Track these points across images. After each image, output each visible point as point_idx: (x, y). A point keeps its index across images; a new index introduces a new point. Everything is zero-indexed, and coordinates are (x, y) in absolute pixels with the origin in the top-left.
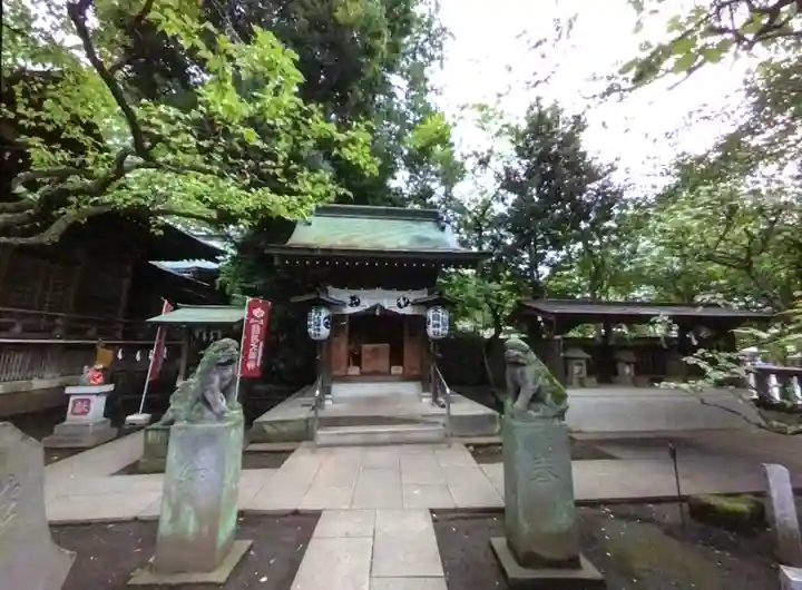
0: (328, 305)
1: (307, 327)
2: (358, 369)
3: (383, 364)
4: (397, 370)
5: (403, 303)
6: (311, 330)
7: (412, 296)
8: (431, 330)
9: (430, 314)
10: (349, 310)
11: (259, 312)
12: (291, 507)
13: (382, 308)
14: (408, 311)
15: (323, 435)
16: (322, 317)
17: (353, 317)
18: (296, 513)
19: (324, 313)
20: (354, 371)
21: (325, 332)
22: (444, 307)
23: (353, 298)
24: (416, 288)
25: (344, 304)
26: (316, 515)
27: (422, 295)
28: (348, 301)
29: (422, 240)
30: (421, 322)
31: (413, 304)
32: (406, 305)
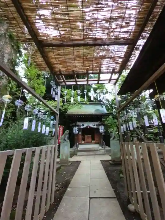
0: (78, 126)
1: (73, 131)
2: (84, 142)
3: (90, 140)
4: (93, 142)
5: (94, 125)
6: (74, 132)
7: (96, 123)
8: (100, 131)
9: (100, 127)
10: (82, 127)
11: (61, 129)
12: (77, 160)
13: (89, 126)
14: (95, 127)
15: (78, 154)
16: (77, 129)
17: (82, 129)
18: (77, 161)
19: (77, 128)
20: (83, 142)
21: (77, 132)
22: (103, 126)
23: (83, 124)
24: (97, 121)
25: (81, 126)
26: (80, 162)
27: (98, 123)
28: (82, 125)
29: (98, 110)
30: (98, 129)
31: (96, 125)
32: (95, 125)
